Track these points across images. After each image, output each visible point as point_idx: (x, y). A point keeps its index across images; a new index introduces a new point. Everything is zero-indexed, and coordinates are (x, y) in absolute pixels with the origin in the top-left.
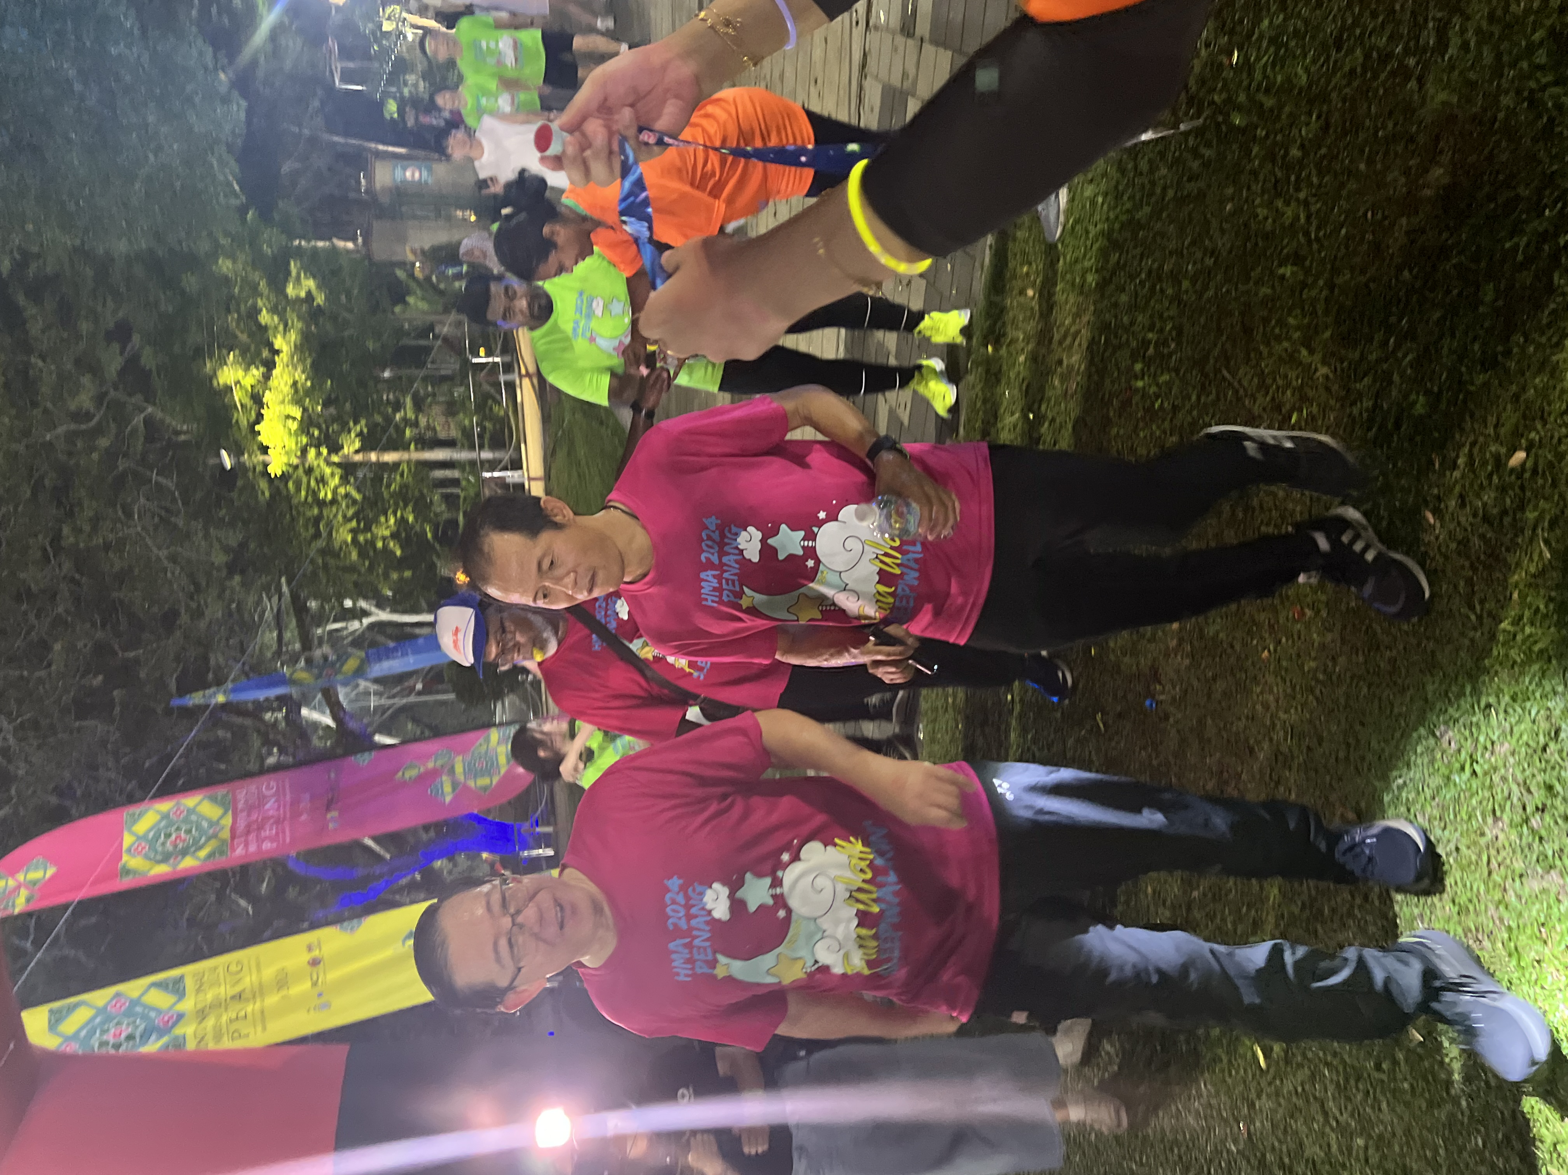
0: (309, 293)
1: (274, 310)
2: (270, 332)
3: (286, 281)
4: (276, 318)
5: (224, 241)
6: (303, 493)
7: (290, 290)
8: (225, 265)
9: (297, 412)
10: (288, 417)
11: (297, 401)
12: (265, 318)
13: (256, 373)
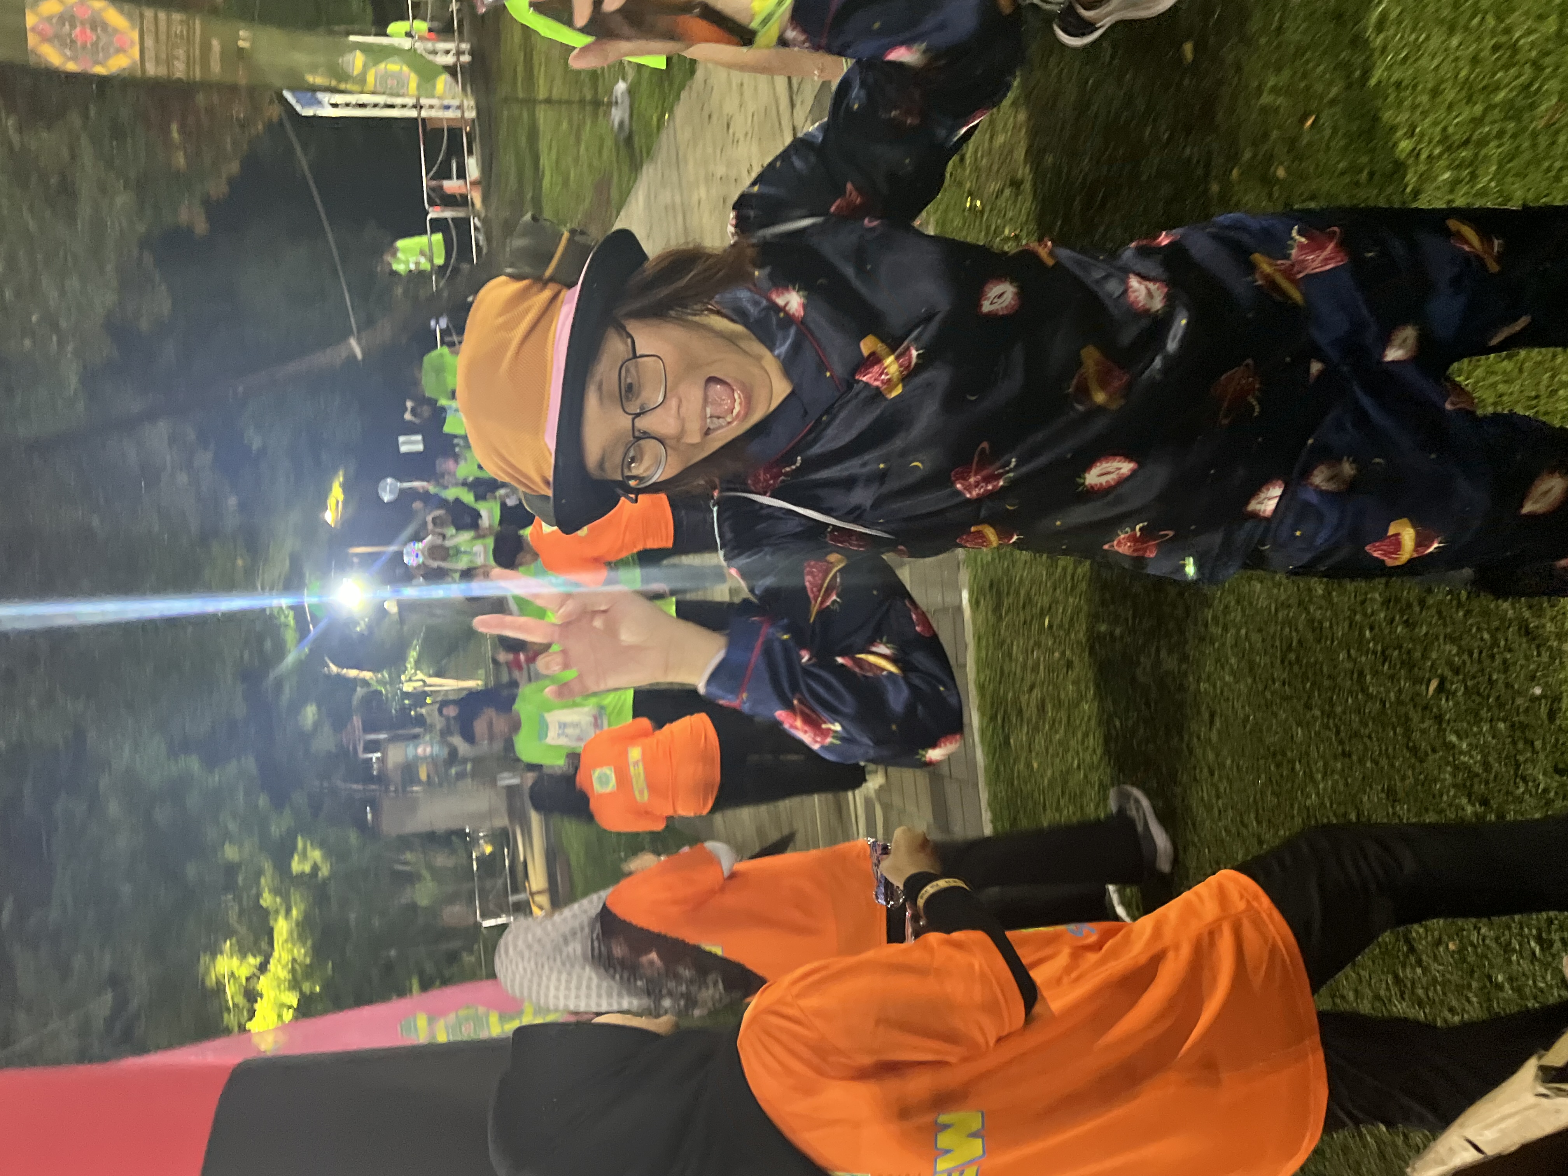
0: (315, 868)
1: (276, 892)
2: (271, 917)
3: (291, 856)
4: (278, 900)
5: (232, 826)
7: (297, 866)
8: (231, 853)
9: (292, 999)
10: (282, 1005)
11: (294, 984)
12: (267, 900)
13: (253, 961)
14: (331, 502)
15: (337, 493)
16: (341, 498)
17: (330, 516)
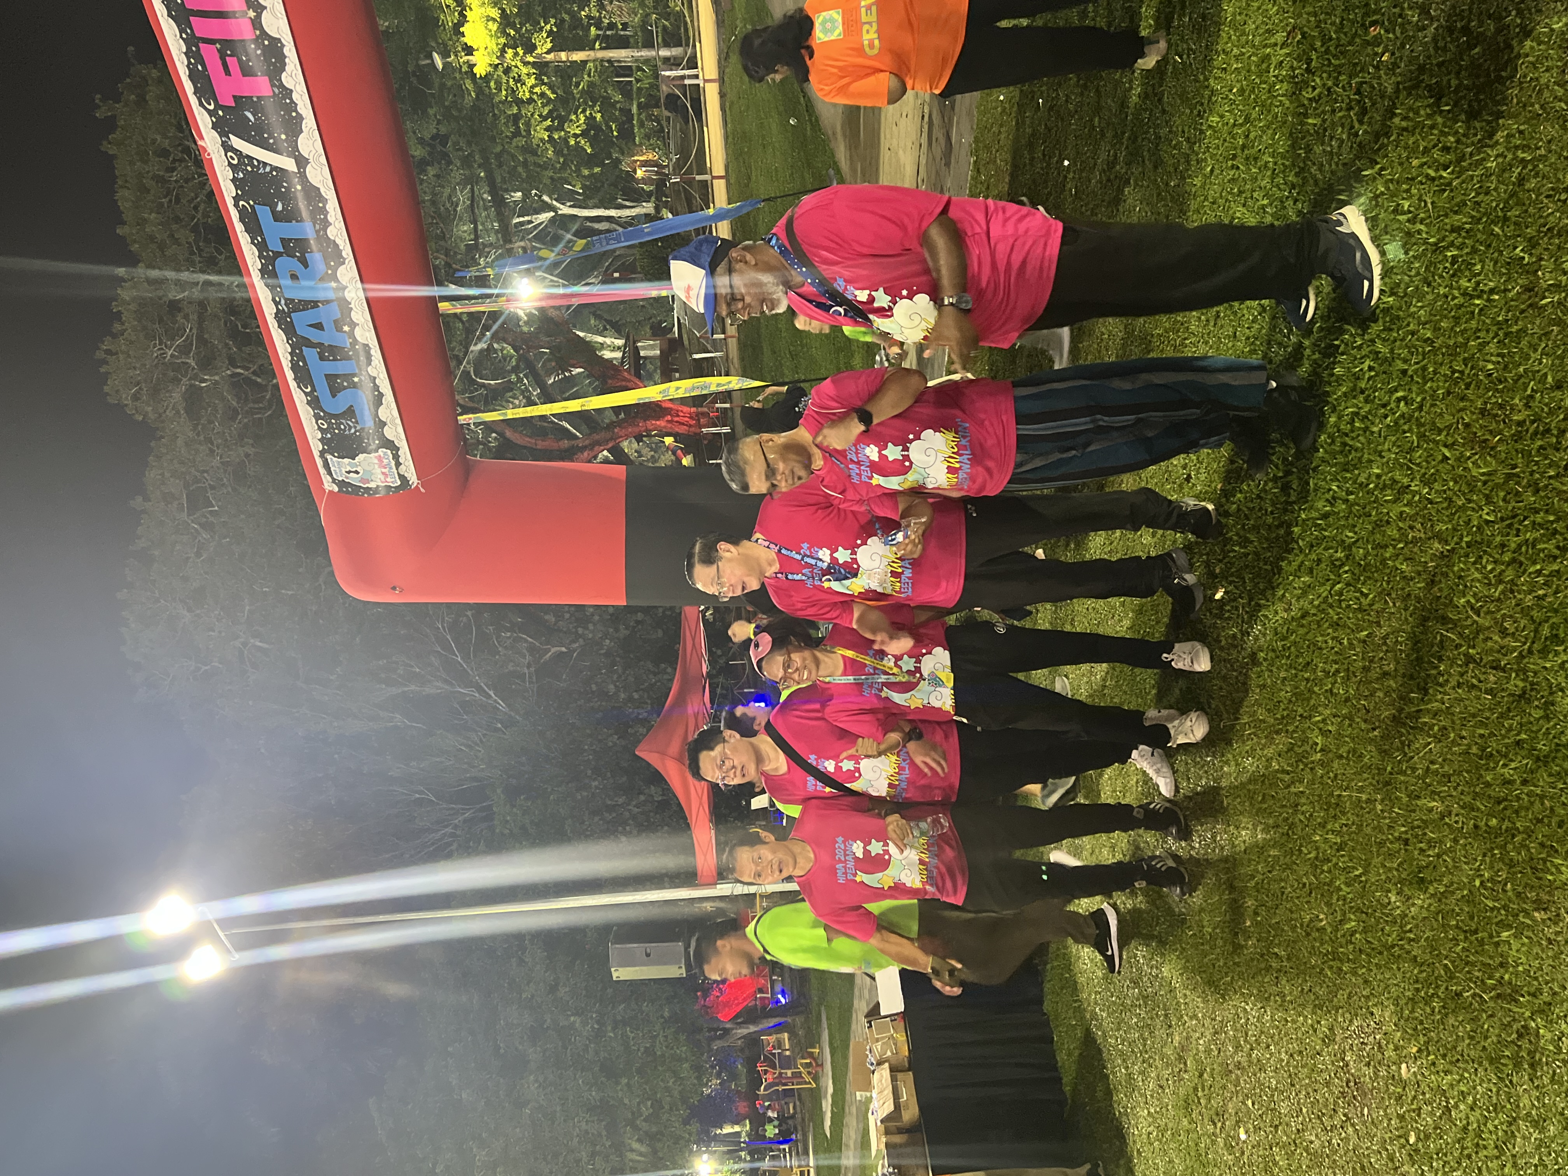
6: (504, 93)
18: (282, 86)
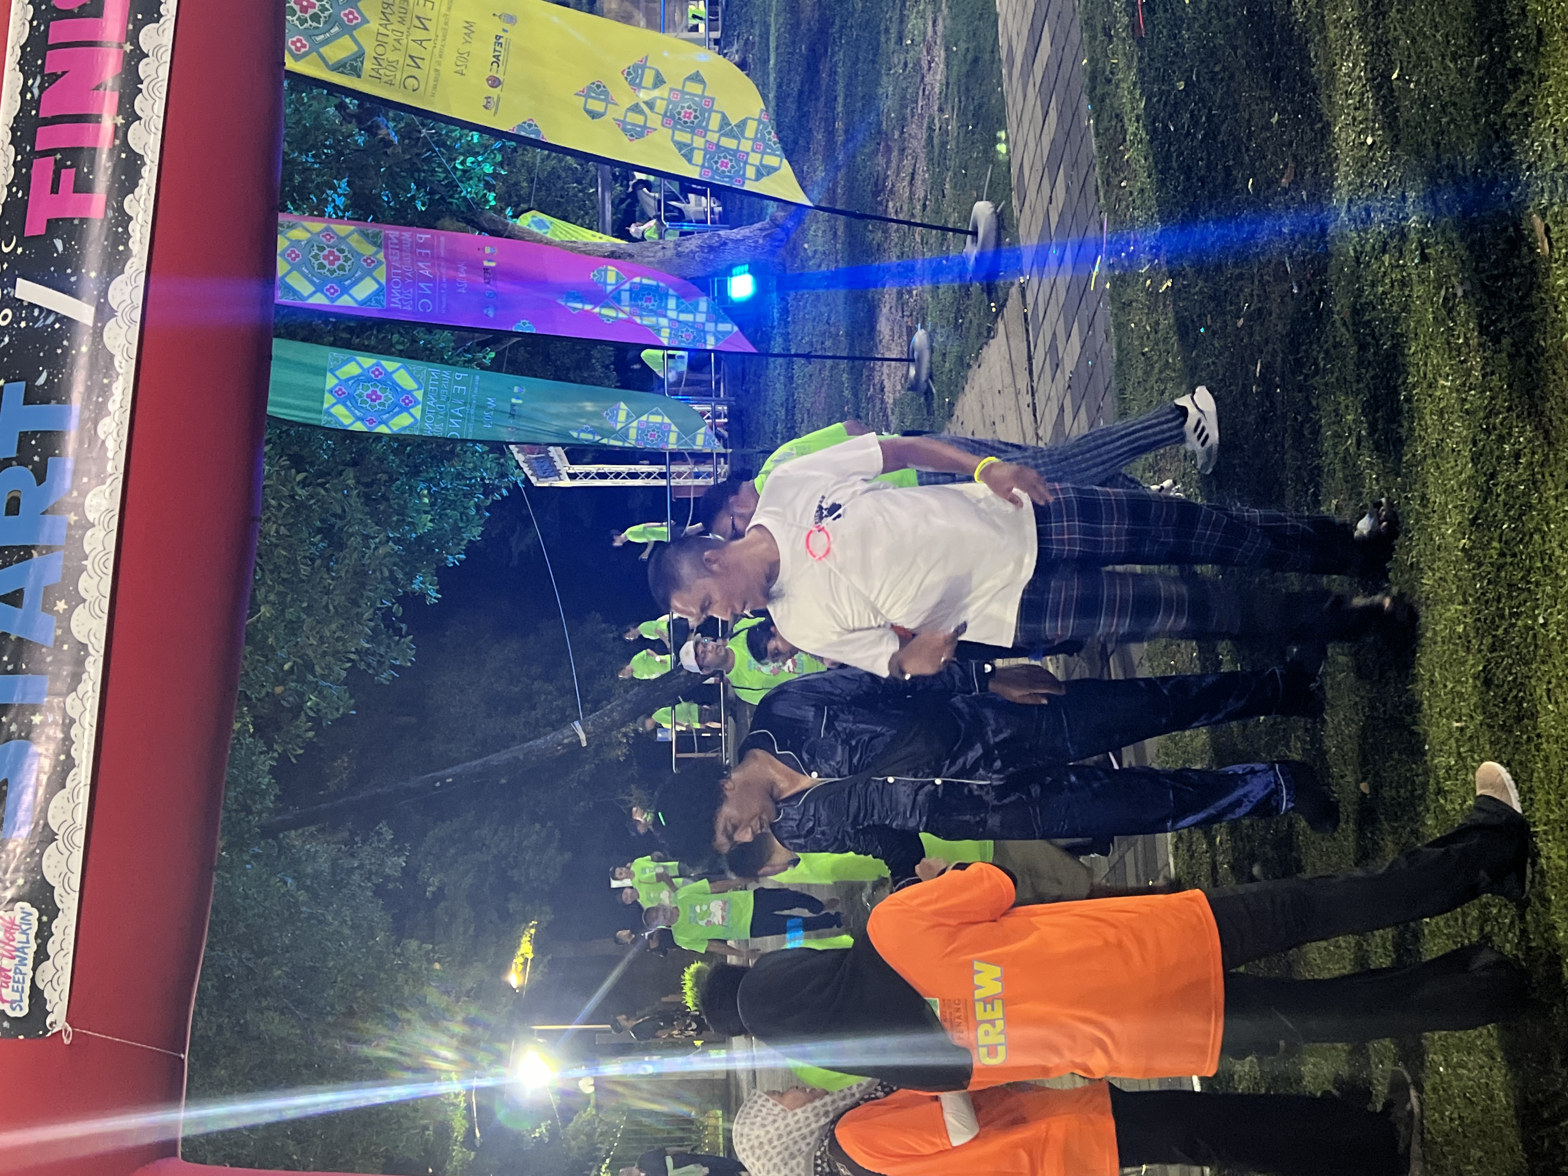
14: (519, 960)
15: (526, 948)
16: (530, 956)
17: (515, 978)
18: (121, 210)
